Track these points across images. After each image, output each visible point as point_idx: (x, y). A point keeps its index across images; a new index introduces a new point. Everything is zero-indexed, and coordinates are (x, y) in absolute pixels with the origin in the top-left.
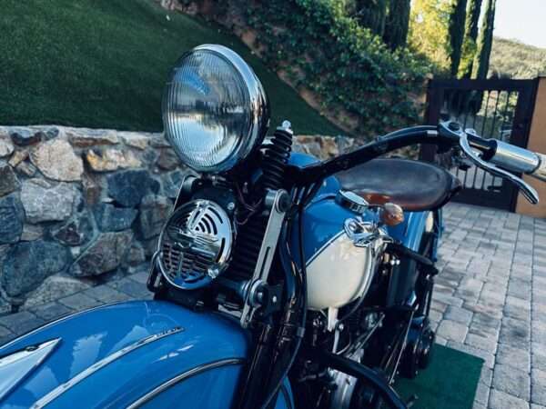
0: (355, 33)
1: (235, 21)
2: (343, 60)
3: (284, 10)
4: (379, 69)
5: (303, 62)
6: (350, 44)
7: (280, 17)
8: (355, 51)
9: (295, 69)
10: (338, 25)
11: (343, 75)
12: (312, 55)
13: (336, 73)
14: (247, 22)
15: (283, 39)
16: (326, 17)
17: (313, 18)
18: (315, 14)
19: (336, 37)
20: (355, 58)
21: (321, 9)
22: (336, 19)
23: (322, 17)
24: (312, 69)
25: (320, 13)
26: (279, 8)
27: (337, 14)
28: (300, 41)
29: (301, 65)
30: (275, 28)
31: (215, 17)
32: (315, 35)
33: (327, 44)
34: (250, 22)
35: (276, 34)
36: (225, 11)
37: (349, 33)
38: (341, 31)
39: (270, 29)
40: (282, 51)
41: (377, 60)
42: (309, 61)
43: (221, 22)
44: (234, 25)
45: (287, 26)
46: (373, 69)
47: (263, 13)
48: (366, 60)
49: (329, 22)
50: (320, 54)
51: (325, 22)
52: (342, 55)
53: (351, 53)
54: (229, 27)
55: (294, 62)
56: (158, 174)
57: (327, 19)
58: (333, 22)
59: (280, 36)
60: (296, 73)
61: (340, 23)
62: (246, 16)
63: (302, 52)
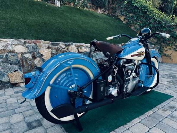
0: (155, 13)
1: (118, 14)
2: (151, 21)
3: (133, 9)
4: (164, 23)
5: (138, 23)
6: (154, 16)
7: (131, 11)
8: (155, 18)
9: (136, 26)
10: (150, 11)
11: (151, 26)
12: (142, 21)
13: (149, 26)
14: (121, 14)
15: (133, 17)
16: (146, 9)
17: (142, 10)
18: (142, 9)
19: (149, 15)
20: (155, 20)
21: (144, 7)
22: (149, 9)
23: (144, 9)
24: (142, 25)
25: (144, 8)
26: (131, 9)
27: (149, 8)
28: (137, 17)
29: (138, 24)
30: (130, 14)
31: (112, 14)
32: (142, 15)
33: (146, 17)
34: (122, 14)
35: (130, 16)
36: (116, 11)
37: (153, 13)
38: (151, 12)
39: (128, 15)
40: (132, 21)
41: (163, 20)
42: (141, 23)
43: (114, 15)
44: (118, 15)
45: (134, 13)
46: (161, 23)
47: (127, 11)
48: (159, 21)
49: (146, 11)
50: (144, 20)
51: (145, 11)
52: (151, 20)
53: (154, 19)
54: (117, 16)
55: (136, 24)
56: (93, 53)
57: (146, 10)
58: (148, 10)
59: (131, 16)
60: (137, 27)
61: (151, 10)
62: (121, 12)
63: (138, 20)
